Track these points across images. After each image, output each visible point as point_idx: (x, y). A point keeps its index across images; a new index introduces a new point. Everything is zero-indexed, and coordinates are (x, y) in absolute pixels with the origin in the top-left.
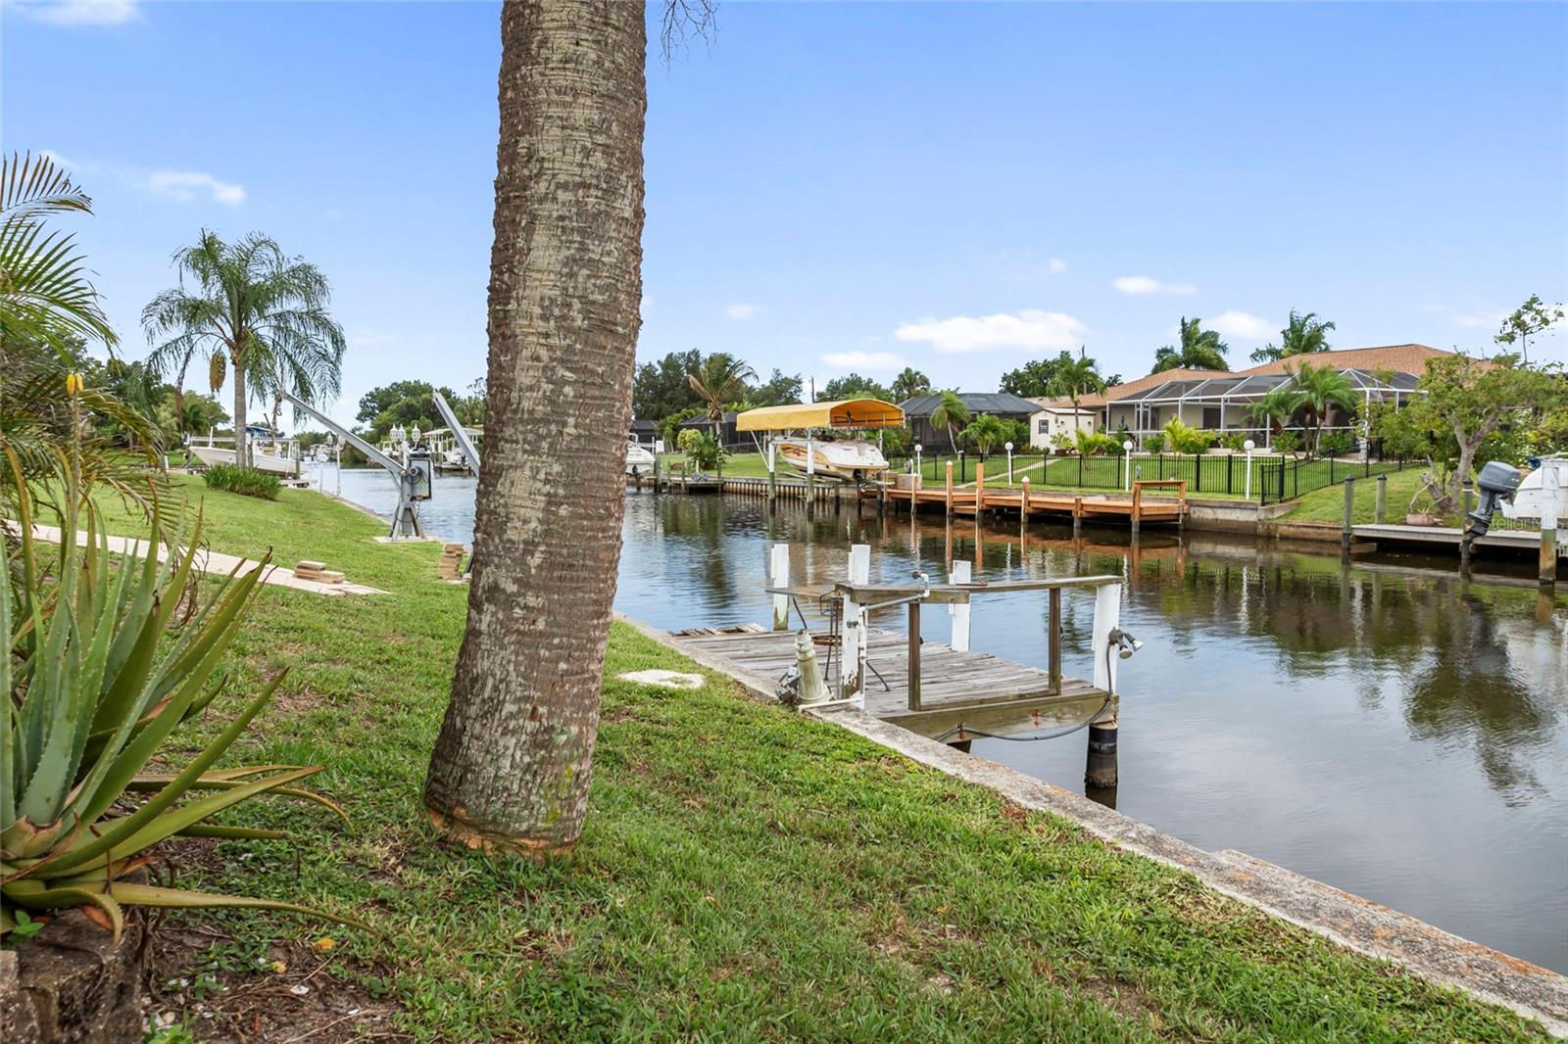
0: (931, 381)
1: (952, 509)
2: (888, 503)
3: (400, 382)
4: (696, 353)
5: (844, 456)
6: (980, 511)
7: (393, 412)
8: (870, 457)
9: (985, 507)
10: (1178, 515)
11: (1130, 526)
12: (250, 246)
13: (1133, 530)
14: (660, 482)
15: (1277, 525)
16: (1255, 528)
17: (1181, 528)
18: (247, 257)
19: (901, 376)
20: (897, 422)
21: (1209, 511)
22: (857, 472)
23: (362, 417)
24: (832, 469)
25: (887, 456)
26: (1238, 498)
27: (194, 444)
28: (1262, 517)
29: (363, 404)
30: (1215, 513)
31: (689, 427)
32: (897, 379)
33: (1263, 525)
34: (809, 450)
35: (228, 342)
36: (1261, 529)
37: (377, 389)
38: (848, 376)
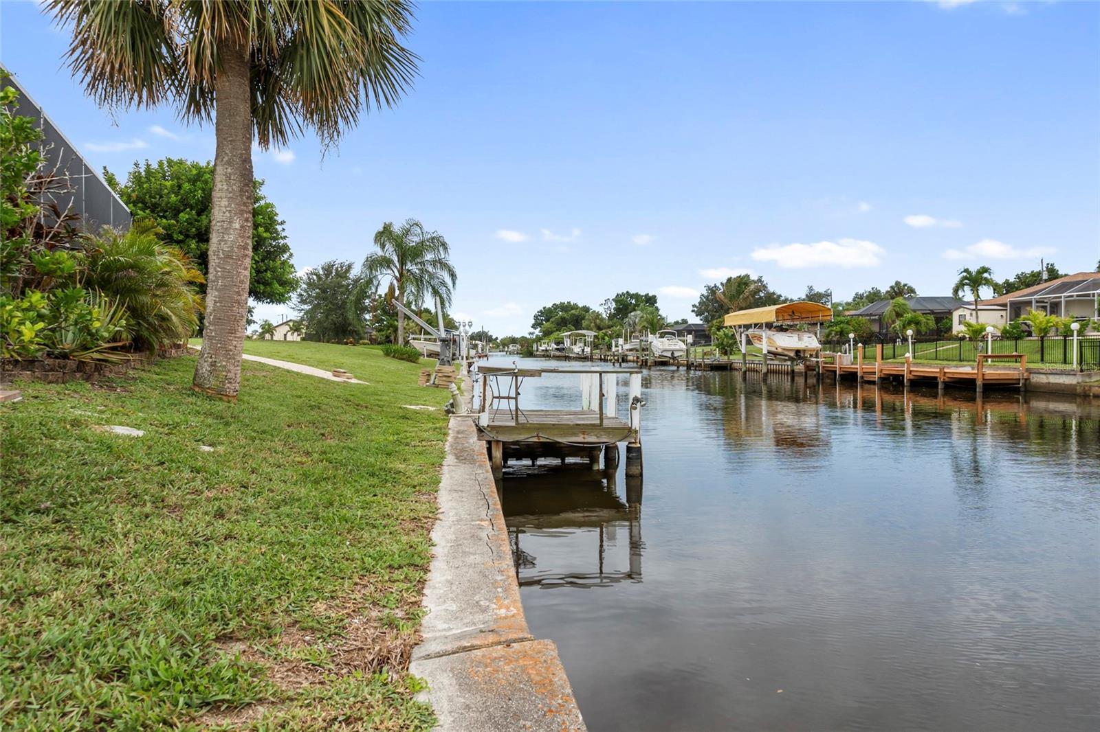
0: (916, 290)
1: (862, 377)
2: (823, 374)
3: (558, 303)
5: (787, 341)
6: (880, 378)
7: (552, 322)
8: (809, 342)
9: (882, 376)
10: (1019, 379)
11: (976, 389)
12: (408, 226)
13: (978, 390)
14: (690, 363)
15: (1090, 387)
16: (1076, 389)
17: (1022, 389)
18: (407, 232)
20: (829, 318)
21: (1043, 376)
22: (798, 352)
23: (534, 326)
24: (780, 350)
25: (823, 343)
26: (1068, 367)
27: (414, 339)
28: (1080, 381)
29: (536, 317)
30: (1048, 378)
32: (890, 288)
33: (1081, 386)
34: (764, 337)
35: (396, 277)
36: (1079, 390)
37: (544, 308)
38: (870, 289)
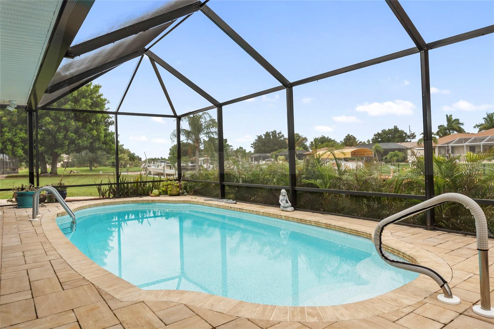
4: (275, 131)
19: (346, 137)
20: (370, 155)
31: (281, 155)
32: (345, 138)
